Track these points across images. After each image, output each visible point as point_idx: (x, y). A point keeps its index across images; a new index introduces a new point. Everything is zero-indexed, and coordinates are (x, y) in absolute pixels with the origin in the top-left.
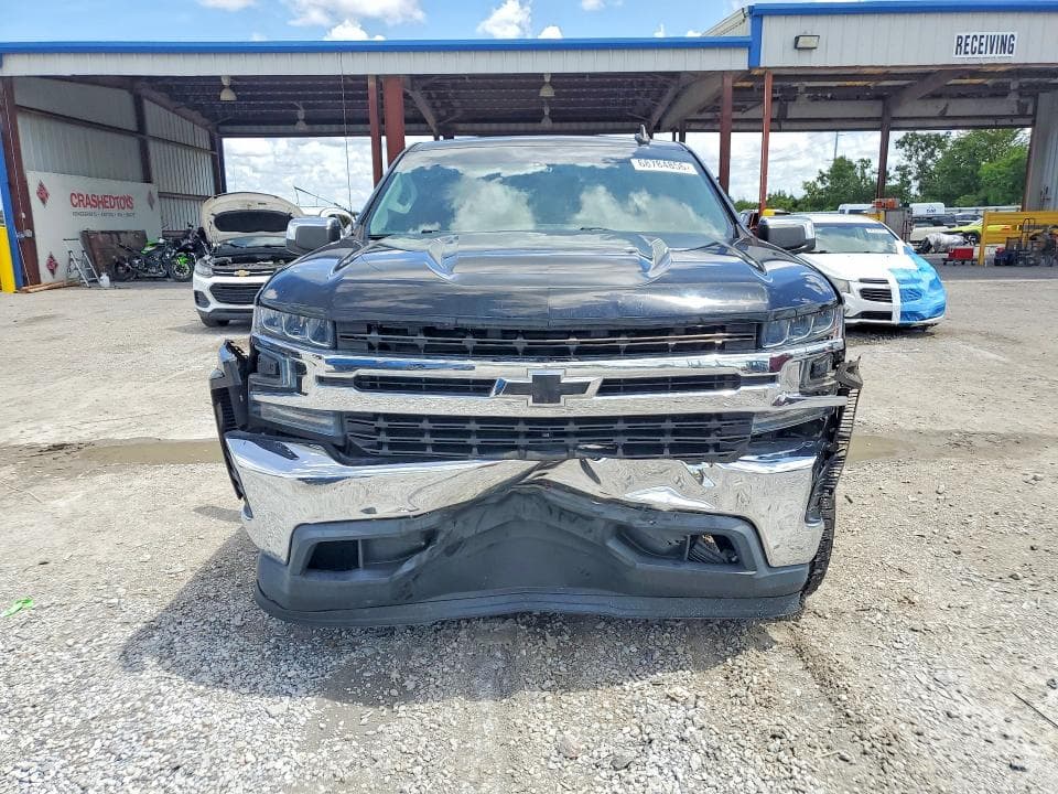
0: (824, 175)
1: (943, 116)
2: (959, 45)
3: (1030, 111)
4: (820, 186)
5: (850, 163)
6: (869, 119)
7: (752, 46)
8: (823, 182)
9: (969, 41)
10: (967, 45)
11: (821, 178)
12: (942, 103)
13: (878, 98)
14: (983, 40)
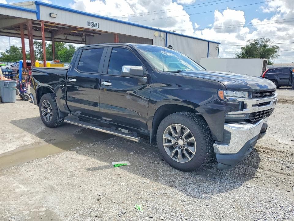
0: (8, 51)
1: (66, 39)
2: (88, 24)
3: (85, 41)
4: (7, 54)
5: (17, 48)
6: (48, 38)
7: (37, 13)
8: (8, 53)
9: (90, 23)
10: (90, 24)
11: (7, 51)
12: (66, 36)
13: (50, 32)
14: (93, 23)
